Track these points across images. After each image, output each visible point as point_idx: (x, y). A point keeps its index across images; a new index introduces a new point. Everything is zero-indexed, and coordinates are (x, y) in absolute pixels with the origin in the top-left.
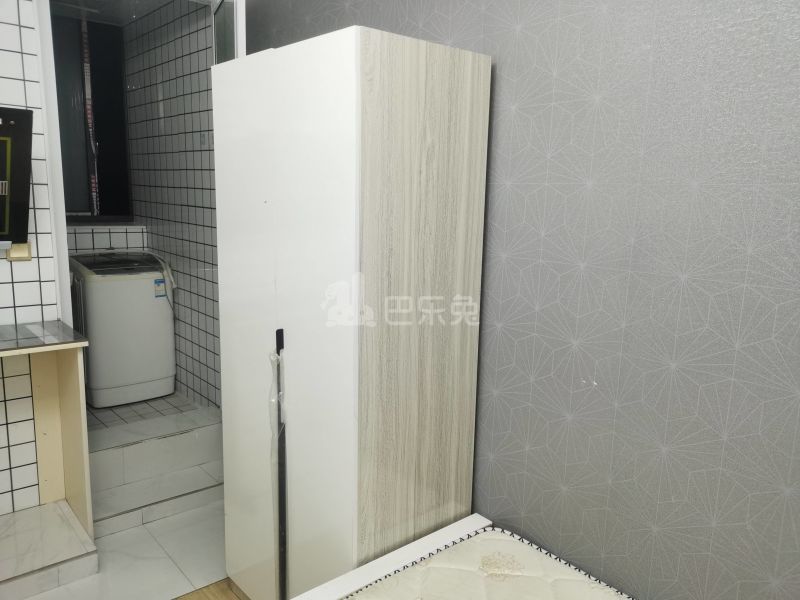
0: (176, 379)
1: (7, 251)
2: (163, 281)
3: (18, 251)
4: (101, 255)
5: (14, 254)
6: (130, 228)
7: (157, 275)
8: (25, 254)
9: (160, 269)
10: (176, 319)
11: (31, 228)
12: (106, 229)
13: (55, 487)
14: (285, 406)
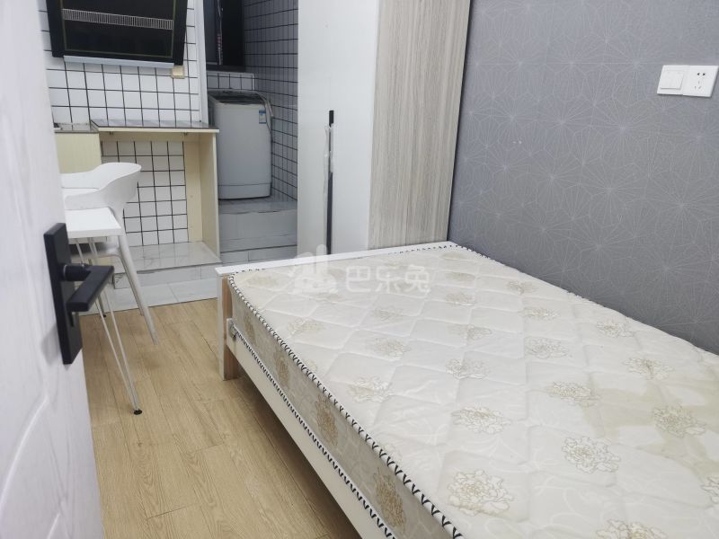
0: (271, 187)
1: (171, 70)
2: (265, 112)
3: (178, 72)
4: (224, 92)
5: (175, 74)
6: (243, 75)
7: (260, 107)
8: (181, 74)
9: (263, 103)
10: (272, 142)
11: (185, 58)
12: (227, 74)
13: (197, 233)
14: (333, 161)
